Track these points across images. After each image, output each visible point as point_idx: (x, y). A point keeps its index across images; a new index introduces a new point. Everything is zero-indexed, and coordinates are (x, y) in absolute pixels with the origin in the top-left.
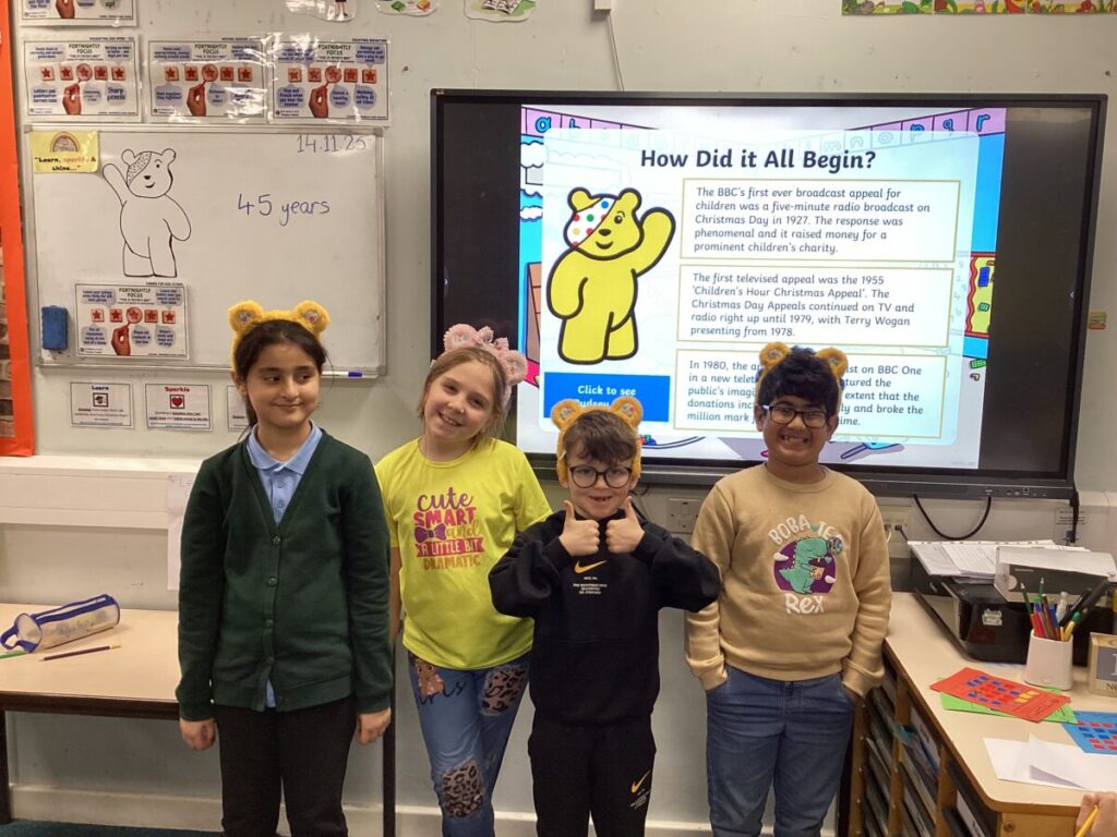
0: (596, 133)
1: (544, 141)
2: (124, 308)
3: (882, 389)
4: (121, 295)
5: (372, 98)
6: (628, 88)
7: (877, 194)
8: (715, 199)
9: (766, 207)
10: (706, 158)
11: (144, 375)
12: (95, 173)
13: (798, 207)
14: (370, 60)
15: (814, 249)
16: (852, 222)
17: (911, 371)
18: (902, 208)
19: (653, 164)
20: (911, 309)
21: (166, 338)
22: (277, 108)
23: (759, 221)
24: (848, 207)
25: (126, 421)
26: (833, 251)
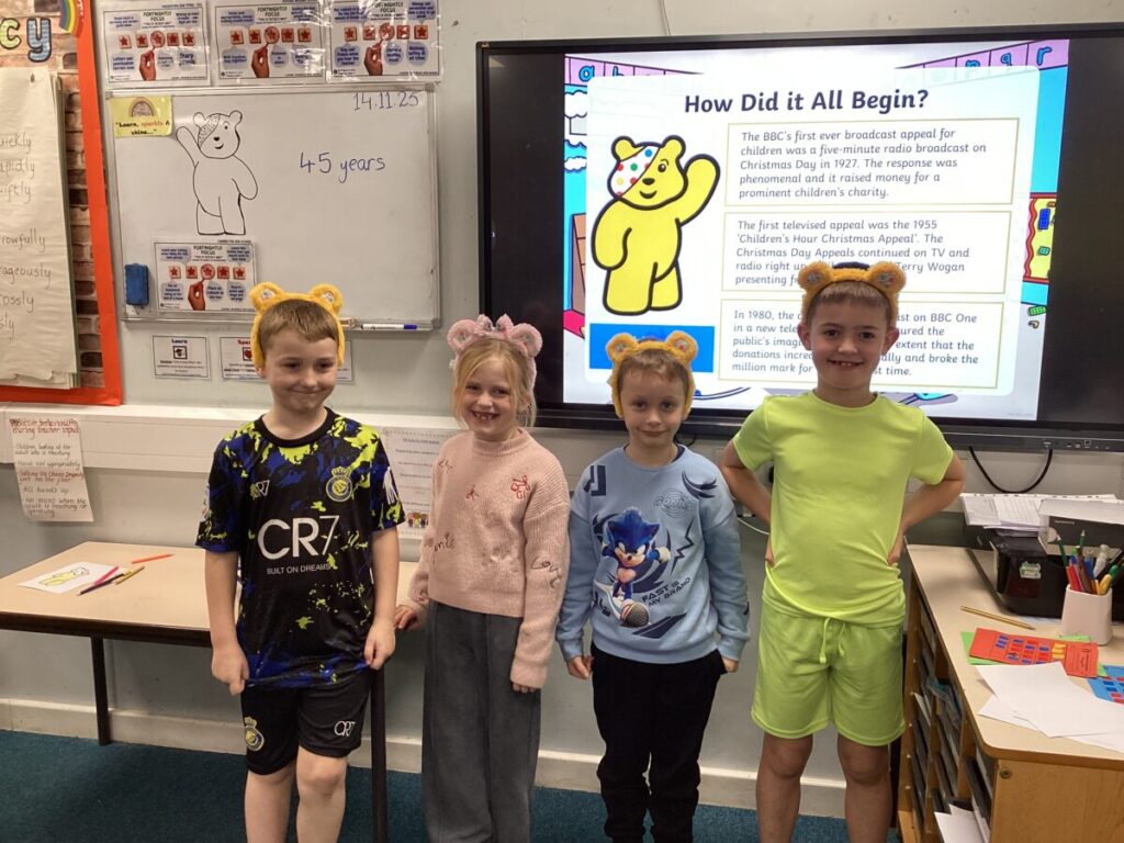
0: (641, 79)
1: (588, 90)
2: (198, 265)
3: (935, 338)
4: (195, 253)
5: (423, 53)
6: (674, 34)
7: (930, 135)
8: (761, 143)
9: (813, 151)
10: (750, 102)
11: (218, 329)
12: (170, 136)
13: (847, 149)
14: (422, 16)
15: (864, 193)
16: (904, 165)
17: (965, 318)
18: (956, 149)
19: (697, 110)
20: (966, 253)
21: (237, 293)
22: (335, 68)
23: (806, 165)
24: (899, 149)
25: (203, 372)
26: (884, 195)
